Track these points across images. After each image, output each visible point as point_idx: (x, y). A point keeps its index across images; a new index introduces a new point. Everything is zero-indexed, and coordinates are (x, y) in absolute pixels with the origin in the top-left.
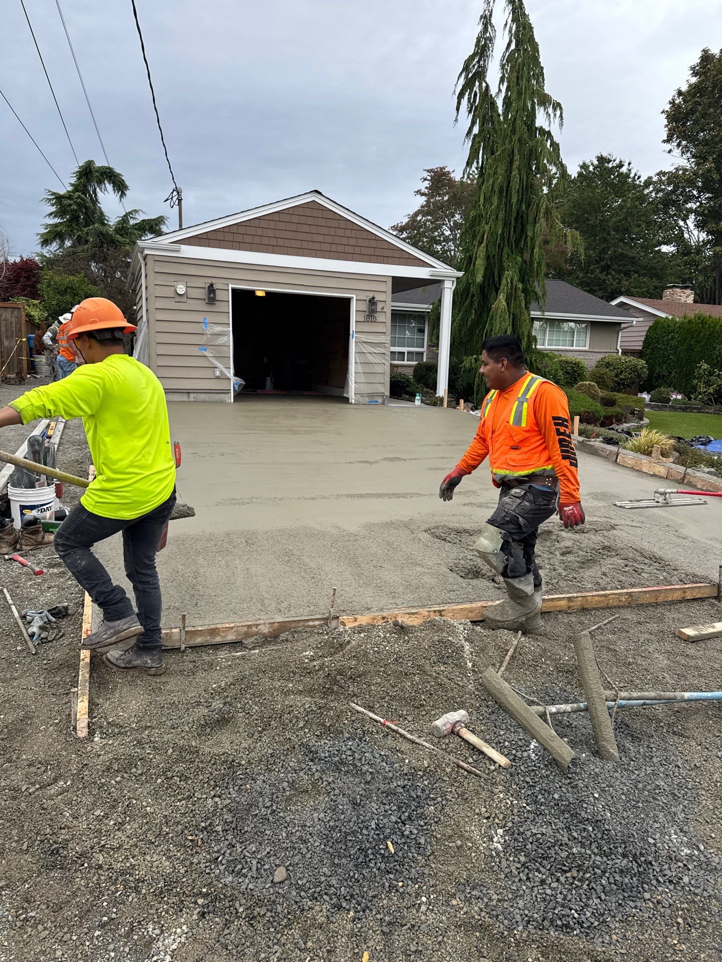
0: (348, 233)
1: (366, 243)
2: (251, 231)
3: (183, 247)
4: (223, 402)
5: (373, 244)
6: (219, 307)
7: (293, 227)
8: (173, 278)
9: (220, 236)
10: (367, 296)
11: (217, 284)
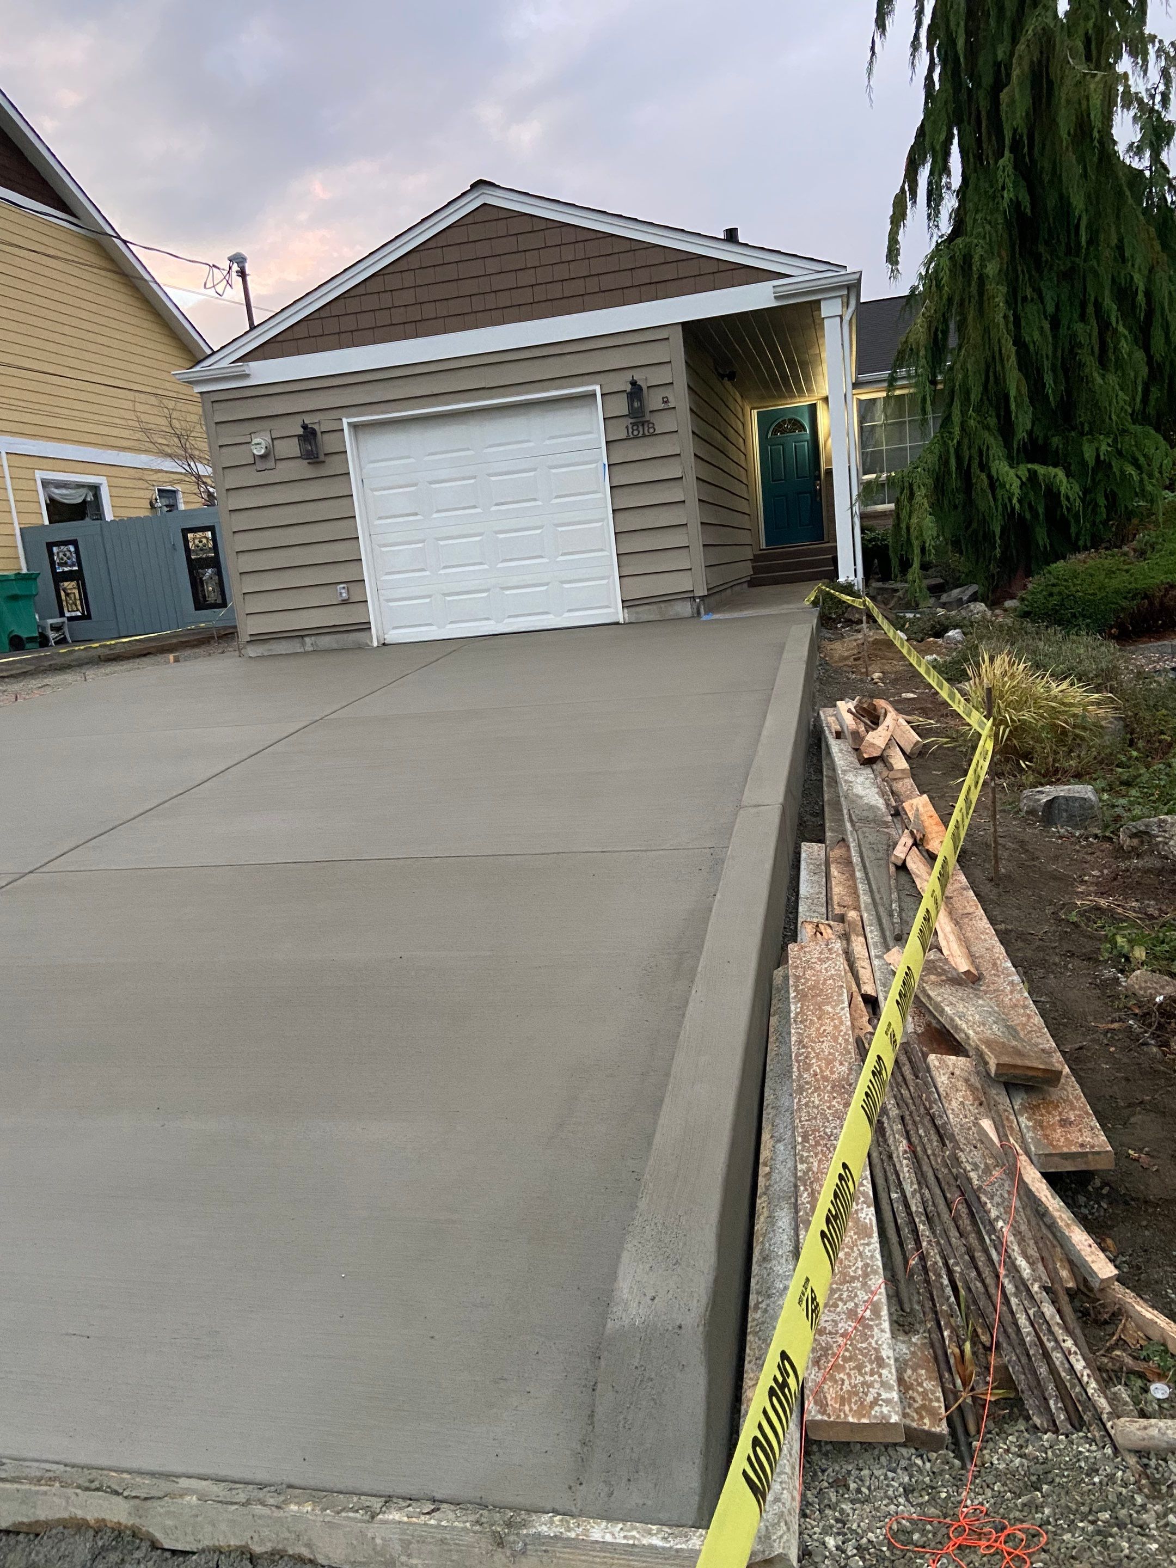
0: (568, 252)
1: (613, 263)
2: (367, 303)
3: (255, 365)
4: (360, 648)
5: (627, 261)
6: (328, 466)
7: (449, 271)
8: (249, 427)
9: (314, 328)
10: (624, 382)
11: (322, 423)
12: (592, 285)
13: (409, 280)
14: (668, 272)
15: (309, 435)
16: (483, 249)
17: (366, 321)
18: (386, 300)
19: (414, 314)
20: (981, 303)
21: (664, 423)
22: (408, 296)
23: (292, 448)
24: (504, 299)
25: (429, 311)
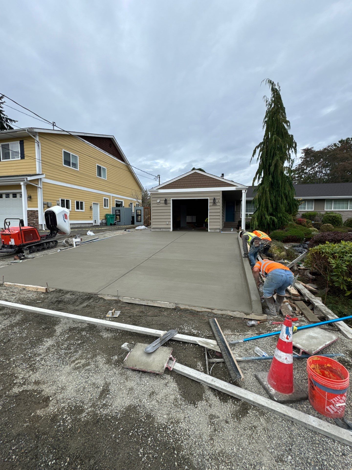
0: (207, 180)
1: (213, 182)
2: (177, 183)
3: (159, 190)
4: (169, 231)
5: (215, 182)
6: (168, 205)
7: (189, 180)
8: (157, 198)
9: (169, 186)
10: (213, 198)
11: (168, 199)
12: (210, 184)
13: (183, 181)
14: (221, 184)
15: (166, 200)
16: (194, 178)
17: (176, 185)
18: (179, 183)
19: (183, 185)
20: (265, 193)
21: (218, 204)
22: (183, 183)
23: (163, 202)
24: (197, 185)
25: (186, 185)
